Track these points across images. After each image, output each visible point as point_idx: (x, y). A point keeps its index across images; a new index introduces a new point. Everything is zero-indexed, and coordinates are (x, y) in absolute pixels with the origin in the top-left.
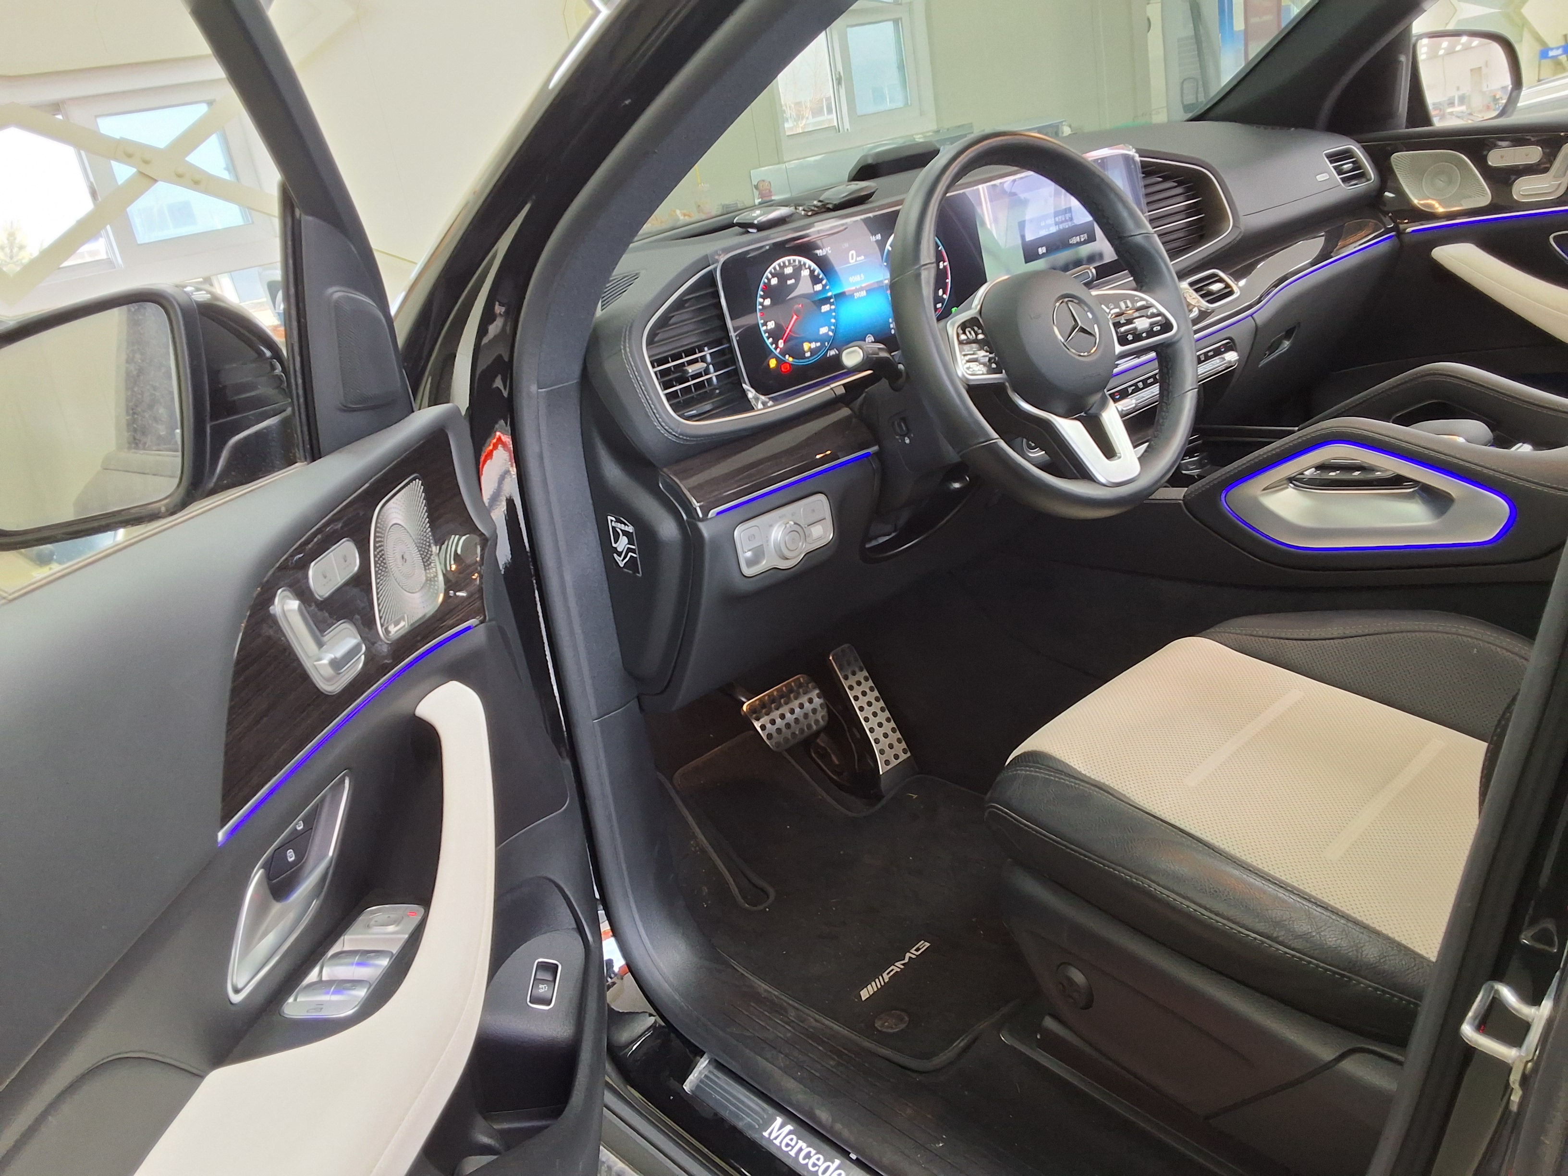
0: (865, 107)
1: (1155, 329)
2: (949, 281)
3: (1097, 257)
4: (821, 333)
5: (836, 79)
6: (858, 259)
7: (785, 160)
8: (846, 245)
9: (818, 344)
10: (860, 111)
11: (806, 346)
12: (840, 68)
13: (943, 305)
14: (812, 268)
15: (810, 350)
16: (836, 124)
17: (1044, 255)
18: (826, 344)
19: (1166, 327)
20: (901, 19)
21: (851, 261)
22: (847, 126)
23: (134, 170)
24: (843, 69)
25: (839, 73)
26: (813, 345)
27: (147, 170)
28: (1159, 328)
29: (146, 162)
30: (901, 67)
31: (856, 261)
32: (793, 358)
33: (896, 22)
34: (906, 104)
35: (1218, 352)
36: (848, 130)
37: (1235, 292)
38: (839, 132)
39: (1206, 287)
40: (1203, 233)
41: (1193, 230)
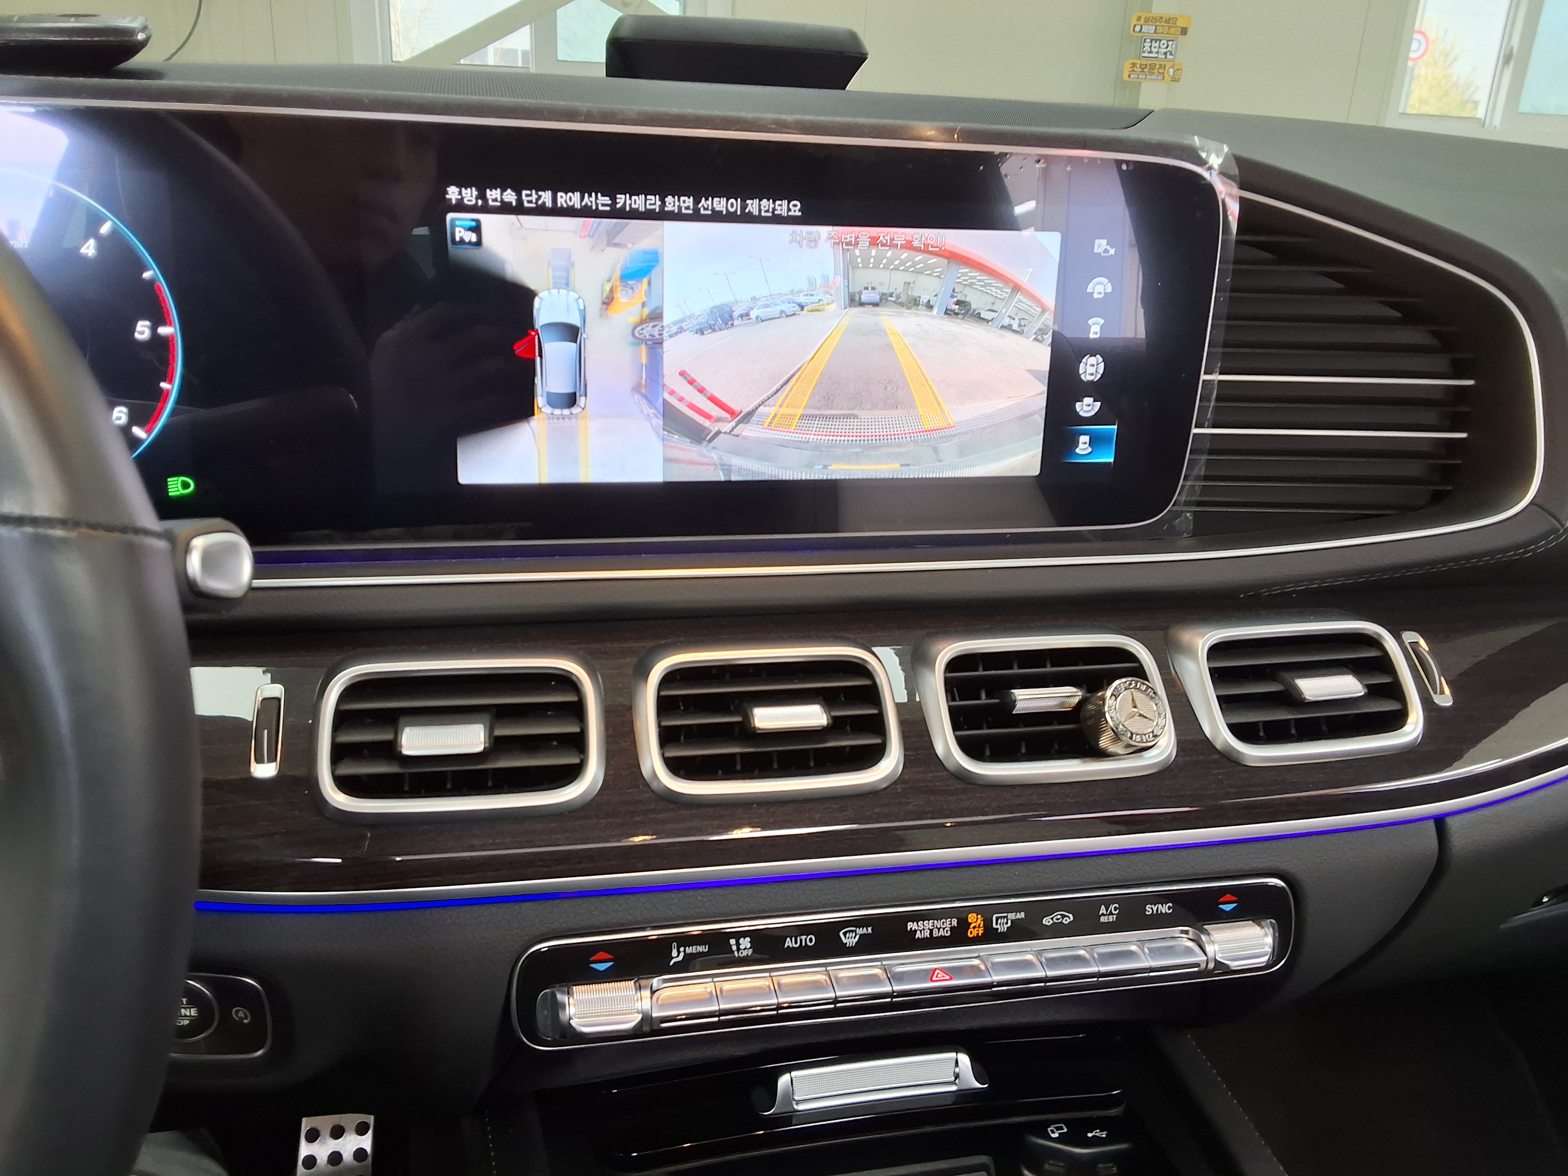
36: (1495, 127)
37: (1407, 728)
38: (1484, 126)
39: (1286, 676)
40: (1450, 488)
41: (1413, 469)
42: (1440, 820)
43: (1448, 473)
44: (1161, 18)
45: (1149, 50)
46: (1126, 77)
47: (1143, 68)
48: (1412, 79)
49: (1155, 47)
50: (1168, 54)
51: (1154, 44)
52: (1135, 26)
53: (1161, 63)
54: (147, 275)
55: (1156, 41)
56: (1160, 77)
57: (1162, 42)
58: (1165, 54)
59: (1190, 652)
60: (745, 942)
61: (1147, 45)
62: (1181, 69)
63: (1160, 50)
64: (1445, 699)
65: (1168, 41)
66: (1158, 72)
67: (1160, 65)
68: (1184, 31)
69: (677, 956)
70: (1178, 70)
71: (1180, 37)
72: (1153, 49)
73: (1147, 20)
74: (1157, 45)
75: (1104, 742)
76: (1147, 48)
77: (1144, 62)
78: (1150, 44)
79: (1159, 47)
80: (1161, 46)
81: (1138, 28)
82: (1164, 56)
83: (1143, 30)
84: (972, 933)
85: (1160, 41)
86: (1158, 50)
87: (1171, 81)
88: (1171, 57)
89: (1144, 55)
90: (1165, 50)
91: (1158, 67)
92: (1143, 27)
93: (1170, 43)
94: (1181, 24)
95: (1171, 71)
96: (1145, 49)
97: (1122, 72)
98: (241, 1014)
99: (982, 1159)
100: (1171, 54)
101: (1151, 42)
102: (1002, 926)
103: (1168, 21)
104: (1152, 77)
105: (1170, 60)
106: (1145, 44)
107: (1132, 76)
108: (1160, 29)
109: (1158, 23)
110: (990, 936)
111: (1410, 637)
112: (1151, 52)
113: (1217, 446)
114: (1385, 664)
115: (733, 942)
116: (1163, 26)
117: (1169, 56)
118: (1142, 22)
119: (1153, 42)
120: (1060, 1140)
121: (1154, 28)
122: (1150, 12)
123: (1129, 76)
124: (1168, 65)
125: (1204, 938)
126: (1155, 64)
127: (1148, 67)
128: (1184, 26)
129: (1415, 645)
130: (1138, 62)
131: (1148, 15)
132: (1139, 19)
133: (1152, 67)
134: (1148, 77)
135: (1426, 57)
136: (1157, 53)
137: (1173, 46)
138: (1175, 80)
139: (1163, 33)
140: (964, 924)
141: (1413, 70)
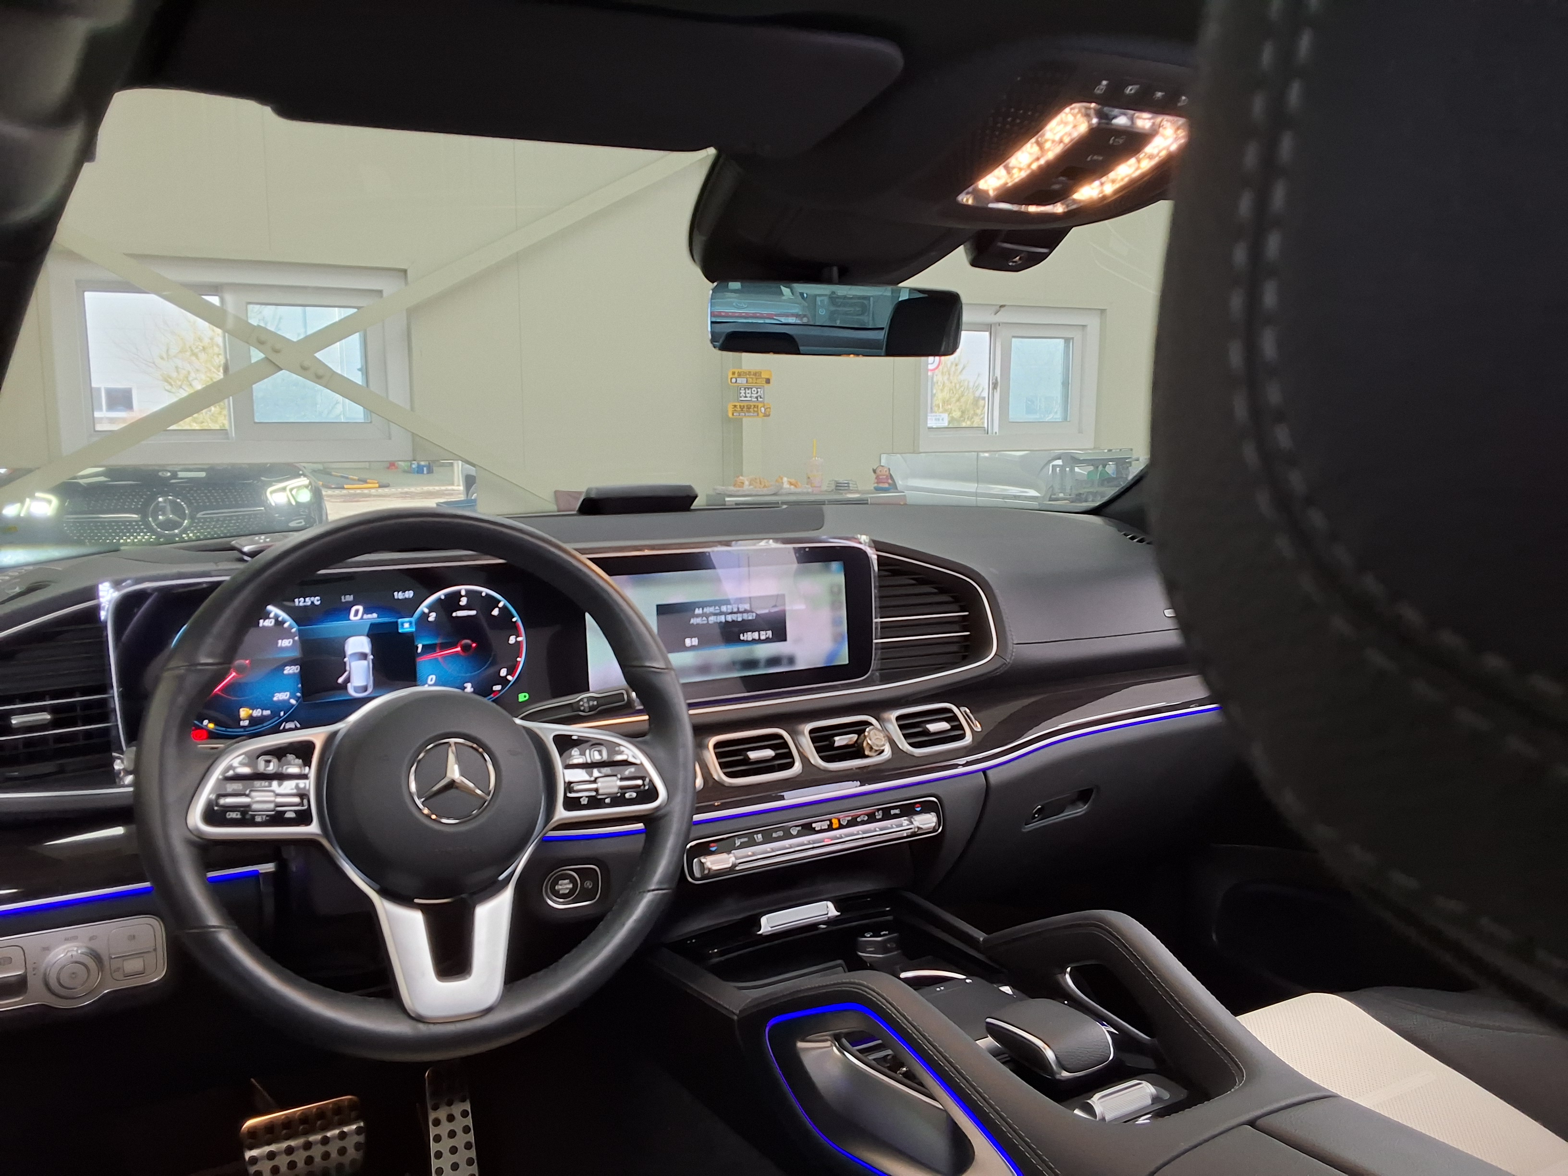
0: (1017, 413)
1: (627, 796)
2: (521, 660)
3: (785, 661)
4: (275, 699)
5: (993, 383)
6: (365, 616)
7: (921, 450)
8: (350, 598)
9: (267, 713)
10: (1013, 416)
11: (244, 713)
12: (998, 373)
13: (502, 689)
14: (280, 619)
15: (251, 719)
16: (986, 426)
17: (692, 648)
18: (282, 713)
19: (650, 794)
20: (1073, 338)
21: (352, 616)
22: (996, 429)
23: (262, 356)
24: (1001, 375)
25: (997, 378)
26: (257, 713)
27: (274, 357)
28: (634, 795)
29: (277, 351)
30: (1066, 384)
31: (362, 618)
32: (216, 724)
33: (1067, 340)
34: (1065, 419)
35: (908, 811)
36: (996, 433)
37: (967, 738)
38: (988, 433)
39: (923, 725)
40: (967, 654)
41: (954, 648)
42: (984, 771)
43: (966, 648)
44: (750, 372)
45: (744, 395)
46: (730, 415)
47: (742, 408)
48: (933, 384)
49: (748, 393)
50: (759, 398)
51: (747, 391)
52: (731, 379)
53: (755, 404)
54: (514, 620)
55: (748, 389)
56: (756, 414)
57: (753, 389)
58: (757, 398)
59: (889, 721)
60: (760, 836)
61: (743, 391)
62: (770, 408)
63: (753, 395)
64: (978, 728)
65: (757, 389)
66: (754, 411)
67: (754, 406)
68: (768, 381)
69: (738, 843)
70: (767, 408)
71: (766, 386)
72: (747, 395)
73: (740, 375)
74: (750, 391)
75: (867, 753)
76: (743, 394)
77: (742, 404)
78: (744, 391)
79: (752, 393)
80: (753, 392)
81: (734, 380)
82: (756, 400)
83: (738, 382)
84: (834, 826)
85: (752, 388)
86: (749, 396)
87: (764, 416)
88: (761, 400)
89: (741, 399)
90: (756, 395)
91: (753, 407)
92: (738, 379)
93: (759, 390)
94: (765, 376)
95: (763, 409)
96: (741, 395)
97: (727, 411)
98: (588, 884)
99: (839, 962)
100: (761, 398)
101: (745, 389)
102: (844, 823)
103: (755, 374)
104: (749, 414)
105: (761, 402)
106: (741, 391)
107: (735, 414)
108: (750, 380)
109: (748, 376)
110: (841, 827)
111: (963, 709)
112: (746, 397)
113: (884, 646)
114: (955, 718)
115: (755, 836)
116: (752, 378)
117: (759, 399)
118: (736, 375)
119: (747, 389)
120: (871, 937)
121: (745, 379)
122: (741, 368)
123: (733, 415)
124: (760, 405)
125: (912, 820)
126: (751, 406)
127: (745, 407)
128: (767, 377)
129: (965, 712)
130: (738, 404)
131: (740, 370)
132: (734, 373)
133: (749, 408)
134: (747, 414)
135: (940, 367)
136: (751, 397)
137: (762, 392)
138: (766, 415)
139: (752, 383)
140: (831, 823)
141: (932, 378)
